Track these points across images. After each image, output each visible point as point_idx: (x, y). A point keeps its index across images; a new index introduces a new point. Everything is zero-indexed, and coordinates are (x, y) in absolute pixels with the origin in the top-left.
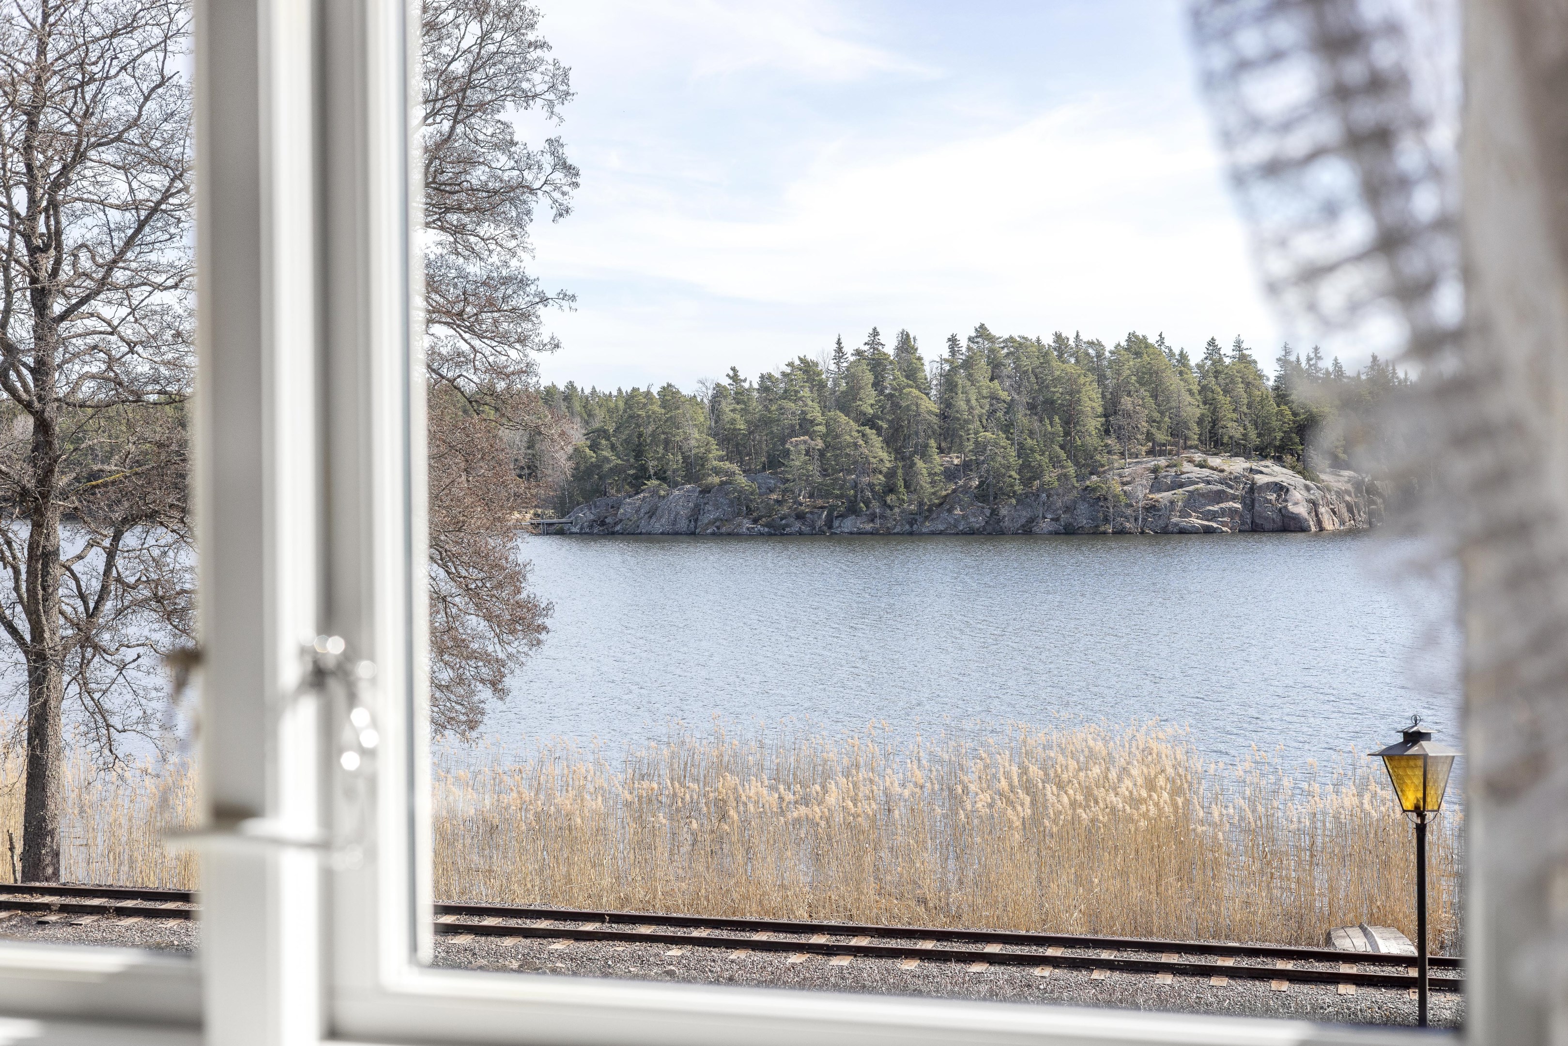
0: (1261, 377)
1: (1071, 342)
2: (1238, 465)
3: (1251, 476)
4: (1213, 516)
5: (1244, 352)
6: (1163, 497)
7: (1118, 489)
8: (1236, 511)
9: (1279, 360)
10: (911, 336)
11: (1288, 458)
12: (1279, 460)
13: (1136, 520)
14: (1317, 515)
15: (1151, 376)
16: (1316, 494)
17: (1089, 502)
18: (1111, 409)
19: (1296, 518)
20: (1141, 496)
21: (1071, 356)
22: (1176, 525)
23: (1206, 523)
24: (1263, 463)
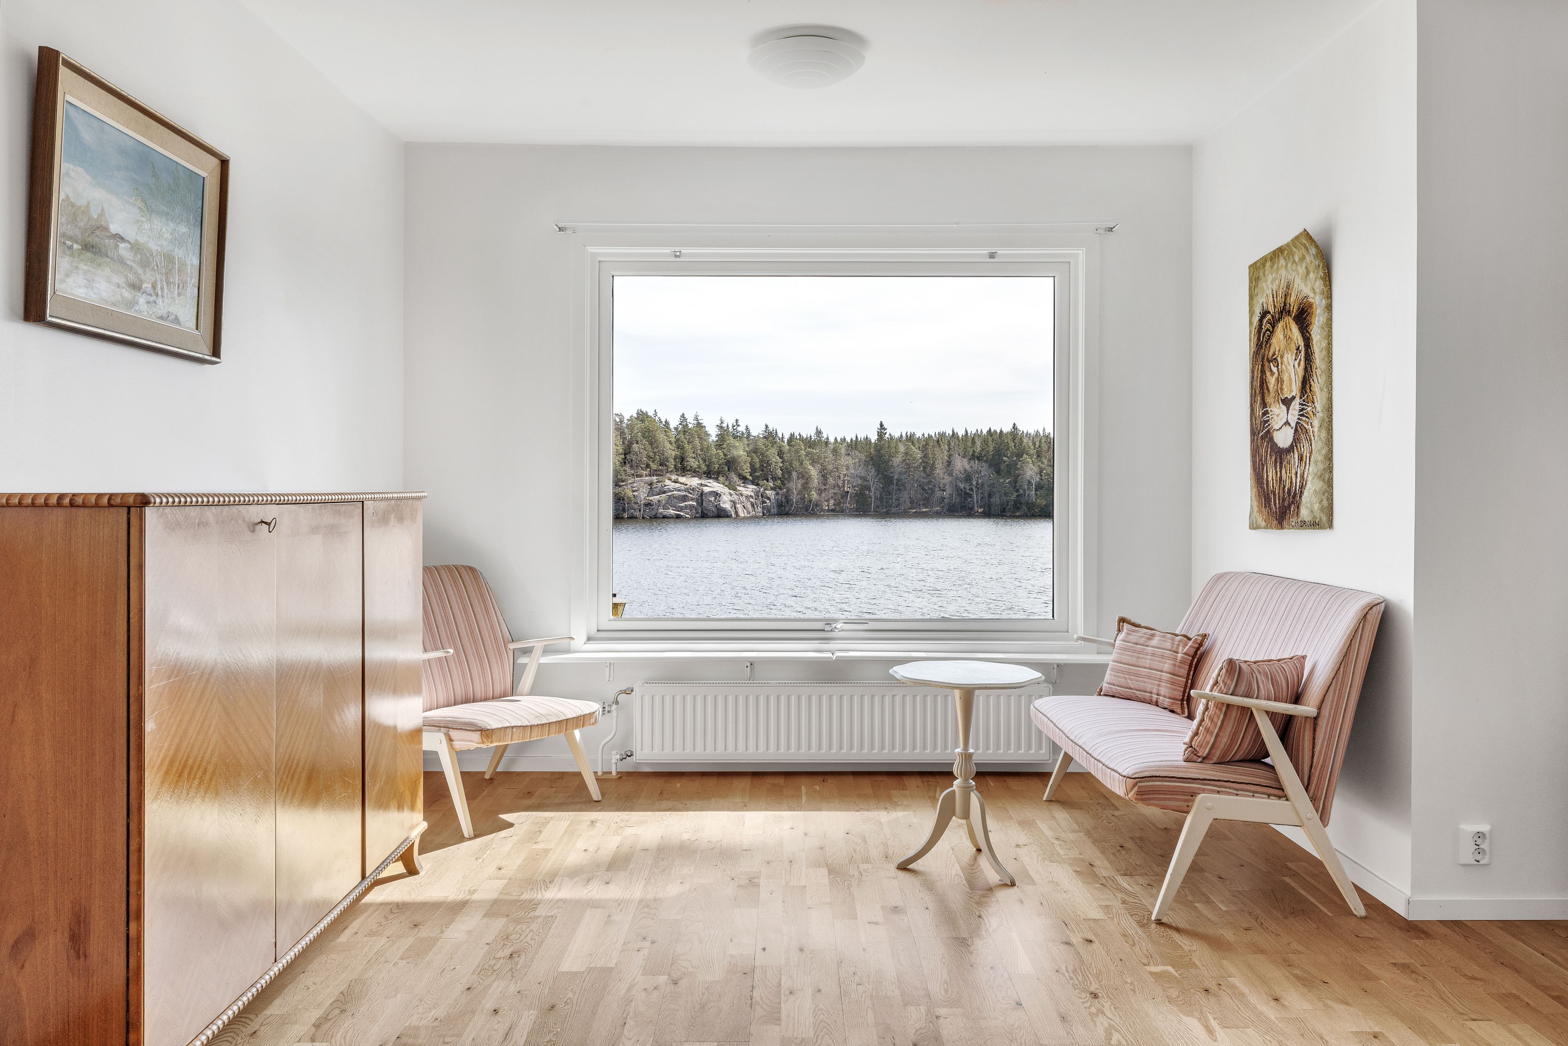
0: (709, 435)
2: (694, 482)
3: (701, 488)
4: (681, 509)
5: (700, 421)
6: (655, 498)
7: (630, 494)
8: (693, 506)
9: (718, 426)
11: (721, 479)
12: (717, 479)
13: (640, 511)
14: (735, 509)
15: (649, 432)
16: (735, 497)
18: (628, 452)
19: (724, 510)
20: (643, 498)
22: (662, 514)
23: (677, 513)
24: (708, 481)
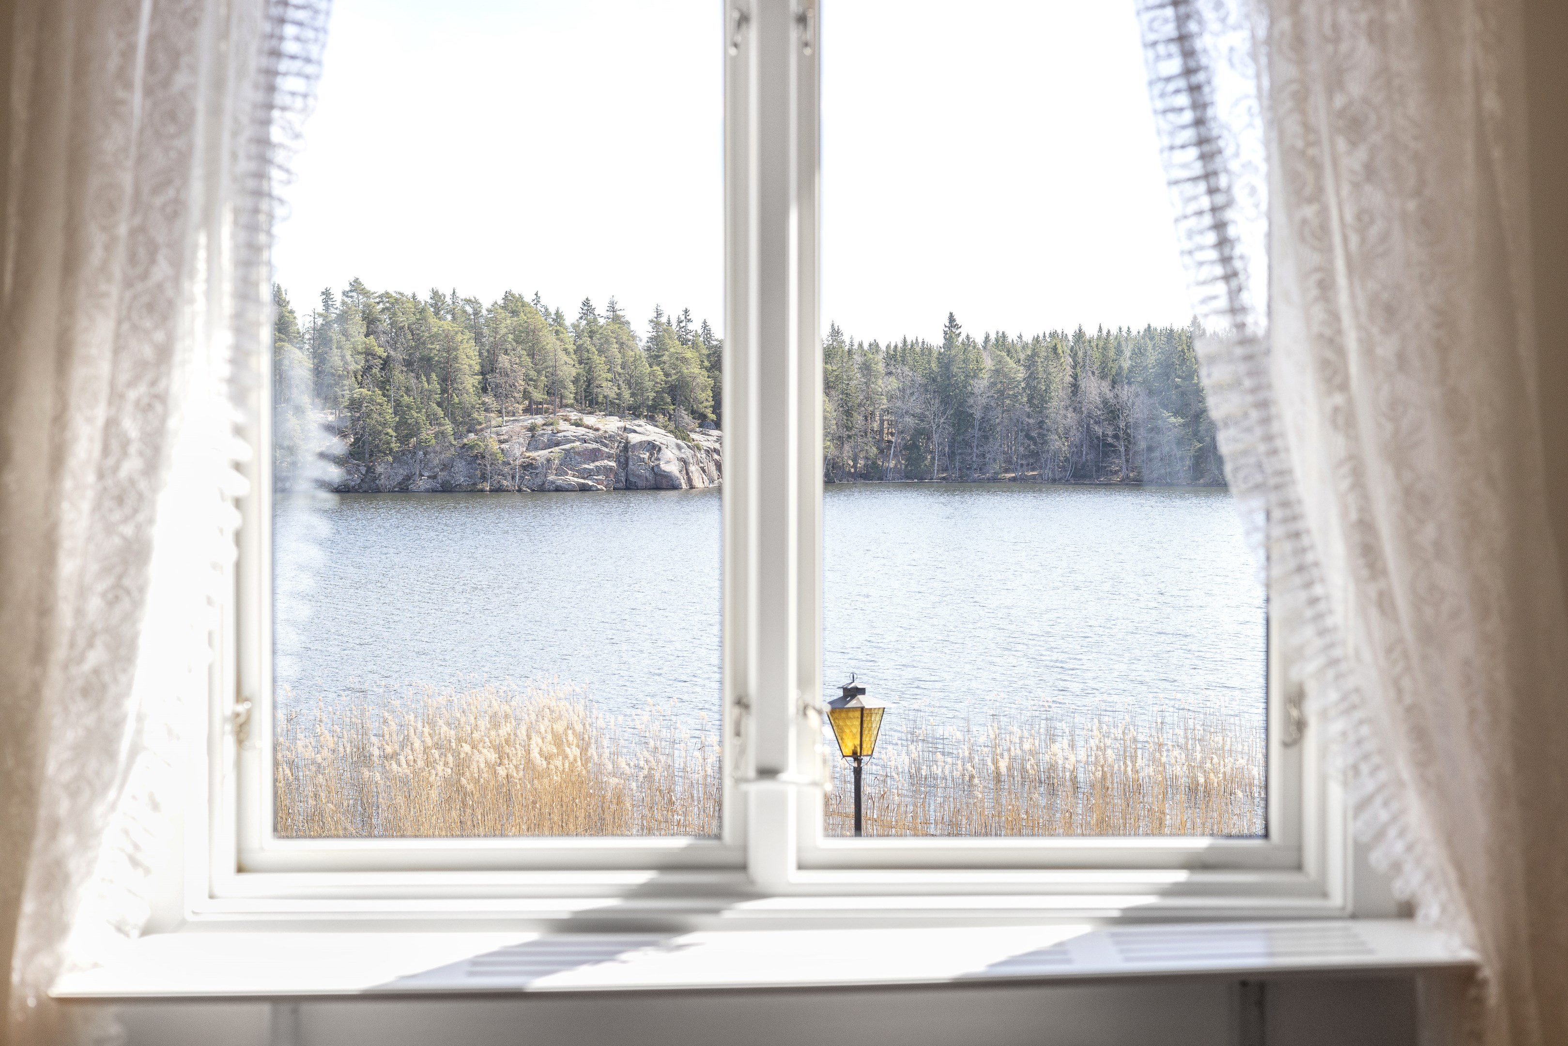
0: (634, 337)
1: (448, 300)
2: (612, 424)
3: (625, 435)
4: (589, 474)
5: (618, 313)
6: (541, 455)
7: (495, 447)
8: (611, 469)
9: (651, 321)
10: (283, 289)
11: (660, 418)
12: (651, 419)
13: (513, 477)
14: (687, 474)
15: (528, 334)
16: (686, 453)
17: (466, 460)
18: (488, 368)
19: (667, 476)
20: (518, 454)
21: (447, 313)
22: (553, 482)
23: (582, 481)
24: (636, 422)
